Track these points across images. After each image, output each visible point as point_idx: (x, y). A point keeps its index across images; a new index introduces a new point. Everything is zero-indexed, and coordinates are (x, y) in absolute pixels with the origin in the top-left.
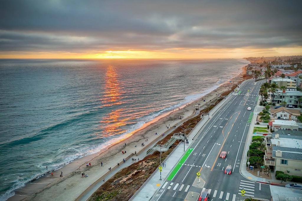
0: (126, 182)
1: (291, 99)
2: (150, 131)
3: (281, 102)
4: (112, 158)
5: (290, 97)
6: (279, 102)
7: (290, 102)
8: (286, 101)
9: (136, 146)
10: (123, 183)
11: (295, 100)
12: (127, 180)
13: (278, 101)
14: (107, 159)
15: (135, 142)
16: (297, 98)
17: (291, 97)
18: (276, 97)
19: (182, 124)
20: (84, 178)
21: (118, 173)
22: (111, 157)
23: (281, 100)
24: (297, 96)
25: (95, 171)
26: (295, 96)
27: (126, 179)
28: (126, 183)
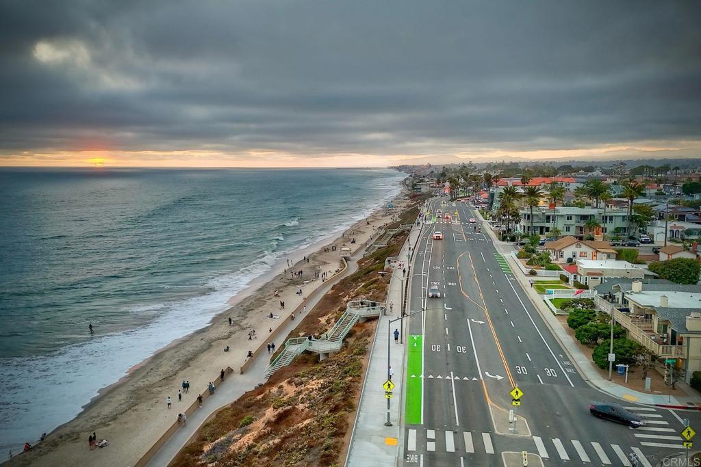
0: (255, 446)
1: (569, 222)
2: (249, 311)
3: (547, 229)
4: (166, 385)
5: (568, 219)
6: (543, 230)
7: (568, 229)
8: (560, 228)
9: (227, 350)
10: (244, 450)
11: (578, 224)
12: (256, 440)
13: (542, 228)
14: (155, 390)
15: (218, 339)
16: (581, 219)
17: (570, 218)
18: (535, 220)
19: (328, 290)
20: (98, 451)
21: (206, 425)
22: (164, 382)
23: (547, 225)
24: (581, 216)
25: (126, 426)
26: (577, 216)
27: (252, 438)
28: (255, 449)
